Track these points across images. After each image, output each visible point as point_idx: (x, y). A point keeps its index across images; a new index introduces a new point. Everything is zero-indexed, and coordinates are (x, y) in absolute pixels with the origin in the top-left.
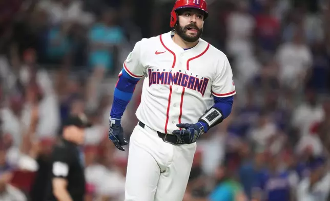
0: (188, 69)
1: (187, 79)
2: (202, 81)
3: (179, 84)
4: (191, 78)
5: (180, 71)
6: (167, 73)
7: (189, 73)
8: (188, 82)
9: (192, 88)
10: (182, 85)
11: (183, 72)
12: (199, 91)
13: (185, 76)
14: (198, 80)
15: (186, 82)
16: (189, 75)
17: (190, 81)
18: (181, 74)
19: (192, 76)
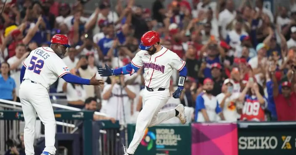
0: (155, 61)
1: (155, 65)
2: (161, 67)
3: (152, 68)
4: (156, 65)
5: (152, 62)
6: (148, 63)
7: (155, 63)
8: (155, 67)
9: (157, 70)
10: (153, 68)
11: (153, 63)
12: (160, 71)
13: (154, 64)
14: (159, 66)
15: (154, 67)
16: (156, 64)
17: (156, 67)
18: (152, 64)
19: (157, 64)
